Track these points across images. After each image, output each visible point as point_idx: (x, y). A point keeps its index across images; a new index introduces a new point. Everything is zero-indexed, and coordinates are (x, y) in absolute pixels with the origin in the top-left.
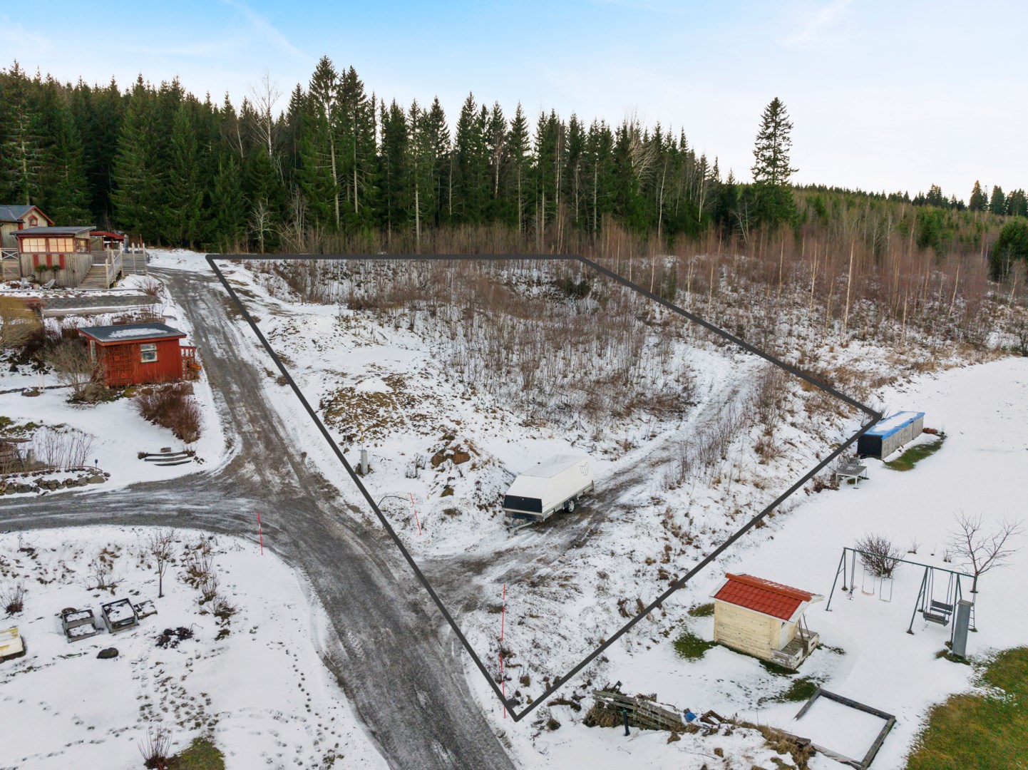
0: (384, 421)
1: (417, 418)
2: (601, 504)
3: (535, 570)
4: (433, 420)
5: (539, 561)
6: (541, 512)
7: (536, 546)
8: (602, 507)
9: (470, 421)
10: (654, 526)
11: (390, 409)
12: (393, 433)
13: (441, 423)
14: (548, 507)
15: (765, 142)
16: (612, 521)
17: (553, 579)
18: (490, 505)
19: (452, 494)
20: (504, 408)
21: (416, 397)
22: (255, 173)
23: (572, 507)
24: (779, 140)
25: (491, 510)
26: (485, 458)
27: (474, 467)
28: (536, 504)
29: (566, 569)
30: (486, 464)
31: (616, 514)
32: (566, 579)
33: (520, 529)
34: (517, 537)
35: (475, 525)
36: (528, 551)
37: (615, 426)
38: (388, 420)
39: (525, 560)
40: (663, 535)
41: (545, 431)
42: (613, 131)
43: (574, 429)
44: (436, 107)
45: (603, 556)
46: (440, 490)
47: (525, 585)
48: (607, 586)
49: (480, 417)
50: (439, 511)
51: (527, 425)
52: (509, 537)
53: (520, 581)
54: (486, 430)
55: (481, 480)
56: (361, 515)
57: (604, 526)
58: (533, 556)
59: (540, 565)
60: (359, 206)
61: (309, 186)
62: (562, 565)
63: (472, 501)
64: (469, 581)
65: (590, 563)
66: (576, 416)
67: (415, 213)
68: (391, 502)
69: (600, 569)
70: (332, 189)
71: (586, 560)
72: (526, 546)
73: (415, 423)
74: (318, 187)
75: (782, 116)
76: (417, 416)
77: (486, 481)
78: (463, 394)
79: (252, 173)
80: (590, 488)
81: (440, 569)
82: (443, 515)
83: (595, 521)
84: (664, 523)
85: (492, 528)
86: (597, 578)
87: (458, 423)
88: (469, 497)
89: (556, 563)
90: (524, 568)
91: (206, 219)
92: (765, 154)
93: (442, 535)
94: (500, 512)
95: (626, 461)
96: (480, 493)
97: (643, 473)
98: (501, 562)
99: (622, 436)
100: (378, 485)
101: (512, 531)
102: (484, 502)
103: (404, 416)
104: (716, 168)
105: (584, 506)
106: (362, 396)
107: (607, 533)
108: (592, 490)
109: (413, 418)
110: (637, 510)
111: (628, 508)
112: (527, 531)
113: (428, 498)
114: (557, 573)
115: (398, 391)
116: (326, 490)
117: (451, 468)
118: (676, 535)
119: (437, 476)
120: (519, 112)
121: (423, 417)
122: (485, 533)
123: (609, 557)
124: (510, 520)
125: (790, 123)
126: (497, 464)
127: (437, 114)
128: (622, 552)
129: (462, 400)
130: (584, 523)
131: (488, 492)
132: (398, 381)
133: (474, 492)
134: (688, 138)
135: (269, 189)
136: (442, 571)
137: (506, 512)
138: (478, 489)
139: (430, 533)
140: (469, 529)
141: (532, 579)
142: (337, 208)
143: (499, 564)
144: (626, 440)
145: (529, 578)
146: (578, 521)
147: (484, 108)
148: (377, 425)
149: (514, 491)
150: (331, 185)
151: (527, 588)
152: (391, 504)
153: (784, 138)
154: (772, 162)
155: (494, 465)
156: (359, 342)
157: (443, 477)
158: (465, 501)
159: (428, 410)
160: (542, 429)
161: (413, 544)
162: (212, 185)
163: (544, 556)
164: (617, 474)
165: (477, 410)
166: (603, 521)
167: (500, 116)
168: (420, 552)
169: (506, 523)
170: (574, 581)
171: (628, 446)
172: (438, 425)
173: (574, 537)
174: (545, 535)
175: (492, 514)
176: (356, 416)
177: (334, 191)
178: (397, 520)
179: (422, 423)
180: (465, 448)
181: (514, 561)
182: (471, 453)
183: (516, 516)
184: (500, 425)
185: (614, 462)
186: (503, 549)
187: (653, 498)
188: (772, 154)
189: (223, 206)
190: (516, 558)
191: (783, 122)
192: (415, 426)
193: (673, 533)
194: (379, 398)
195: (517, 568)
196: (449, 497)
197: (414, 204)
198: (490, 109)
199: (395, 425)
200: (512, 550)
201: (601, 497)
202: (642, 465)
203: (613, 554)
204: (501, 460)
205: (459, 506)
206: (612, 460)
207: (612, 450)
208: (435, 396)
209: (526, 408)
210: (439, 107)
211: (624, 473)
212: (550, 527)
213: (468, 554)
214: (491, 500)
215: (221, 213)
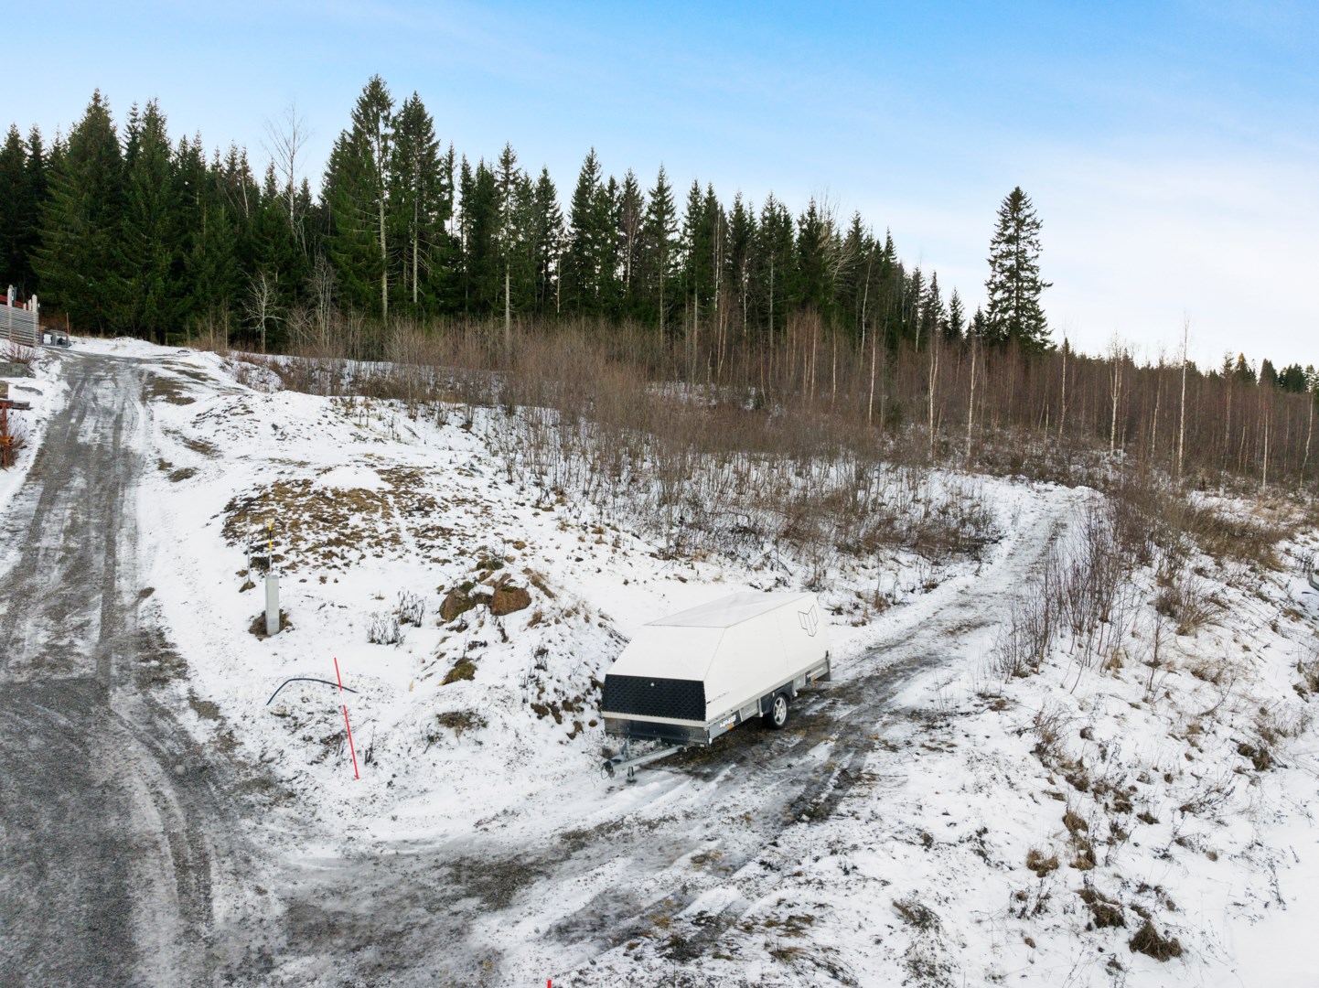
0: (357, 536)
1: (430, 534)
2: (853, 708)
3: (685, 893)
4: (464, 537)
5: (700, 861)
6: (702, 716)
7: (687, 816)
8: (859, 714)
9: (545, 542)
10: (1017, 762)
11: (376, 516)
12: (370, 558)
13: (481, 543)
14: (723, 707)
15: (1004, 247)
16: (894, 749)
17: (748, 929)
18: (568, 706)
19: (471, 678)
20: (620, 527)
21: (438, 500)
22: (261, 235)
23: (781, 713)
24: (1022, 244)
25: (568, 717)
26: (566, 602)
27: (537, 619)
28: (688, 697)
29: (789, 893)
30: (568, 615)
31: (899, 732)
32: (795, 926)
33: (645, 768)
34: (635, 789)
35: (519, 756)
36: (664, 831)
37: (848, 568)
38: (364, 534)
39: (656, 858)
40: (1046, 785)
41: (706, 569)
42: (795, 218)
43: (767, 569)
44: (544, 181)
45: (900, 848)
46: (444, 667)
47: (650, 952)
48: (941, 958)
49: (569, 539)
50: (427, 719)
51: (667, 556)
52: (610, 789)
53: (634, 933)
54: (579, 560)
55: (549, 646)
56: (215, 724)
57: (874, 760)
58: (678, 846)
59: (700, 876)
60: (419, 293)
61: (342, 258)
62: (774, 877)
63: (520, 693)
64: (459, 933)
65: (862, 870)
66: (768, 547)
67: (504, 307)
68: (307, 694)
69: (901, 892)
70: (377, 263)
71: (849, 861)
72: (658, 814)
73: (423, 541)
74: (356, 259)
75: (1027, 212)
76: (432, 529)
77: (565, 649)
78: (538, 502)
79: (257, 237)
80: (822, 671)
81: (382, 884)
82: (436, 728)
83: (847, 748)
84: (1039, 751)
85: (567, 766)
86: (898, 924)
87: (519, 545)
88: (513, 684)
89: (753, 869)
90: (651, 886)
91: (174, 295)
92: (1004, 262)
93: (422, 781)
94: (593, 724)
95: (884, 627)
96: (542, 675)
97: (934, 647)
98: (579, 864)
99: (866, 584)
100: (290, 657)
101: (621, 771)
102: (549, 697)
103: (403, 529)
104: (934, 287)
105: (809, 712)
106: (323, 493)
107: (891, 778)
108: (826, 677)
109: (420, 533)
110: (955, 722)
111: (928, 719)
112: (664, 772)
113: (411, 689)
114: (759, 907)
115: (402, 489)
116: (154, 663)
117: (482, 624)
118: (1081, 787)
119: (444, 640)
120: (661, 178)
121: (445, 533)
122: (545, 777)
123: (917, 851)
124: (615, 745)
125: (1038, 221)
126: (595, 619)
127: (546, 190)
128: (953, 835)
129: (534, 511)
130: (820, 753)
131: (566, 675)
132: (411, 475)
133: (525, 674)
134: (895, 243)
135: (281, 259)
136: (383, 893)
137: (608, 721)
138: (539, 667)
139: (385, 774)
140: (499, 766)
141: (677, 929)
142: (385, 293)
143: (573, 872)
144: (877, 592)
145: (664, 924)
146: (801, 750)
147: (612, 182)
148: (337, 542)
149: (631, 665)
150: (377, 255)
151: (657, 962)
152: (304, 700)
153: (1030, 243)
154: (1013, 274)
155: (587, 620)
156: (364, 435)
157: (457, 643)
158: (501, 694)
159: (459, 521)
160: (698, 565)
161: (325, 805)
162: (188, 246)
163: (713, 845)
164: (872, 651)
165: (564, 527)
166: (870, 747)
167: (635, 189)
168: (336, 831)
169: (607, 753)
170: (820, 935)
171: (882, 603)
172: (475, 547)
173: (799, 790)
174: (713, 785)
175: (571, 729)
176: (296, 525)
177: (380, 266)
178: (308, 739)
179: (439, 542)
180: (520, 581)
181: (621, 863)
182: (533, 591)
183: (636, 732)
184: (611, 554)
185: (861, 628)
186: (589, 824)
187: (982, 696)
188: (1014, 262)
189: (203, 276)
190: (626, 854)
191: (1028, 220)
192: (421, 546)
193: (1070, 779)
194: (361, 500)
195: (626, 886)
196: (462, 682)
197: (503, 293)
198: (620, 181)
199: (377, 544)
200: (616, 826)
201: (849, 693)
202: (928, 633)
203: (928, 841)
204: (604, 611)
205: (483, 705)
206: (855, 625)
207: (851, 608)
208: (479, 501)
209: (665, 528)
210: (548, 181)
211: (889, 648)
212: (727, 762)
213: (482, 838)
214: (572, 695)
215: (199, 287)
